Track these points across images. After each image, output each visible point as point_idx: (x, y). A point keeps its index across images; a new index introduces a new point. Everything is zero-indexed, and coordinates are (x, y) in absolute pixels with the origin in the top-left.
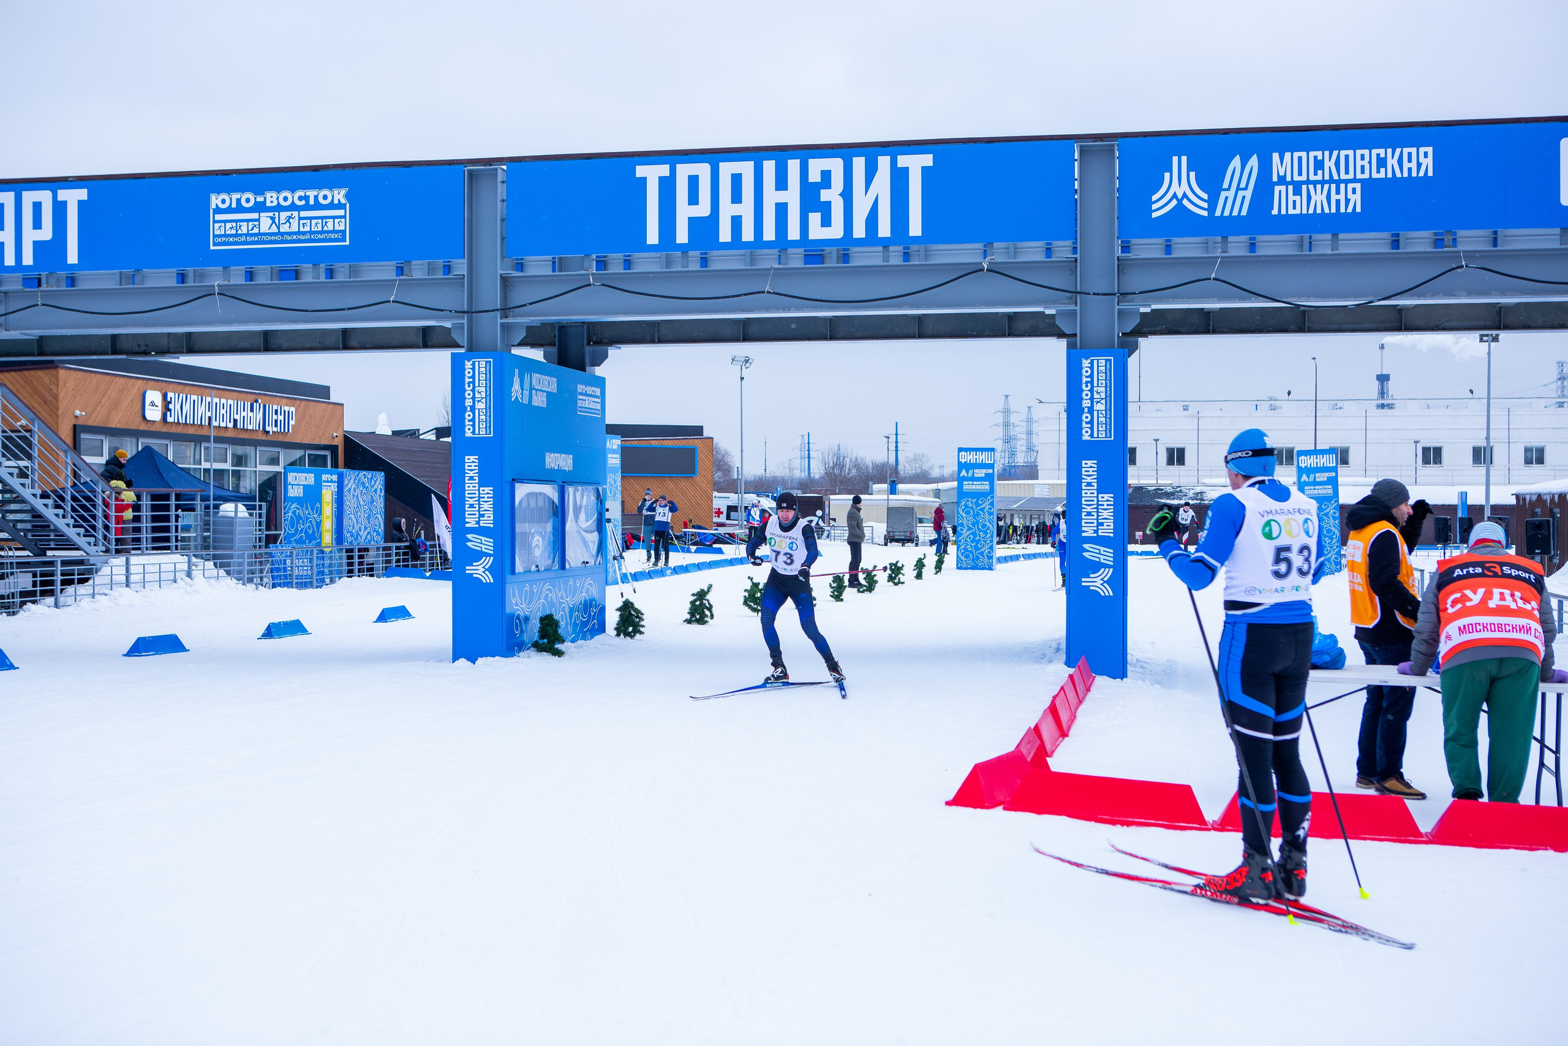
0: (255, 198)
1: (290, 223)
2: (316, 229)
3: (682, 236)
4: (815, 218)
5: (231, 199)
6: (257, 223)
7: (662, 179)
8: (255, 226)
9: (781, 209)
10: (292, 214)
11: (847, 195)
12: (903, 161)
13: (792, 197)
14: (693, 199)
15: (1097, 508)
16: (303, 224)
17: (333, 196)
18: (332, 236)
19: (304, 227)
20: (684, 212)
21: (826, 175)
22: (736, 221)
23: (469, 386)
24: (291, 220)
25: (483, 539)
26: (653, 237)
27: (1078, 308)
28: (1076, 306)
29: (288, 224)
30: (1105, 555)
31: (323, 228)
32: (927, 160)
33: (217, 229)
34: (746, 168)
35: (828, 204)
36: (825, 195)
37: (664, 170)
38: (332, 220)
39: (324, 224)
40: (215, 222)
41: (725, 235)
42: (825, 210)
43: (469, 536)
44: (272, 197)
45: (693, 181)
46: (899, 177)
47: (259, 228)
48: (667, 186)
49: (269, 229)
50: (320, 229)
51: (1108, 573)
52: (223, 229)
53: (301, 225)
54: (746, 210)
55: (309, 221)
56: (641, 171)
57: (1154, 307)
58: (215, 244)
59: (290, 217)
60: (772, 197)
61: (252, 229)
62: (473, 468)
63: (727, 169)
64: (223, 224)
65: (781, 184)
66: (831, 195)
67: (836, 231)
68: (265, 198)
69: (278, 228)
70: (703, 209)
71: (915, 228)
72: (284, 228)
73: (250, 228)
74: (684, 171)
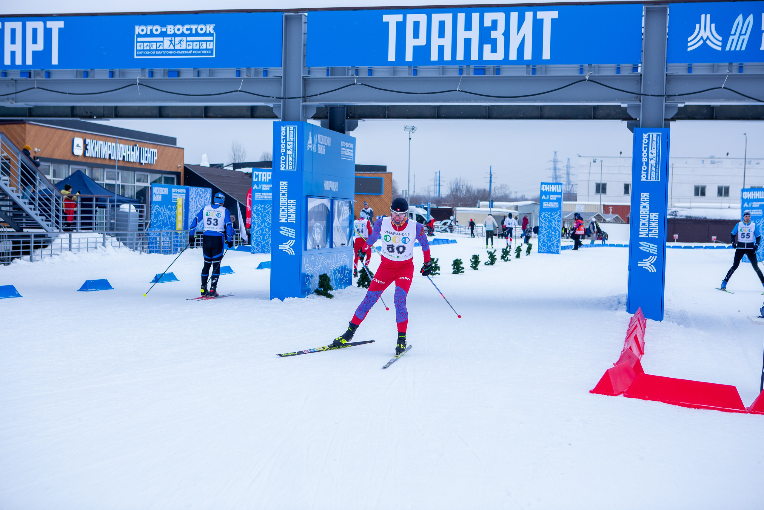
0: (161, 29)
1: (181, 44)
2: (196, 48)
3: (409, 57)
4: (487, 48)
5: (147, 29)
6: (162, 43)
7: (398, 23)
8: (161, 45)
9: (468, 42)
10: (182, 39)
11: (507, 34)
12: (540, 15)
13: (474, 35)
14: (416, 35)
15: (649, 221)
16: (189, 45)
17: (206, 29)
18: (205, 52)
19: (189, 46)
20: (411, 43)
21: (495, 23)
22: (441, 49)
23: (283, 141)
24: (182, 42)
25: (290, 229)
26: (392, 57)
27: (641, 103)
28: (640, 102)
29: (180, 44)
30: (653, 248)
31: (200, 47)
32: (555, 14)
33: (138, 46)
34: (447, 18)
35: (495, 39)
36: (493, 34)
37: (399, 18)
38: (205, 43)
39: (201, 45)
40: (137, 42)
41: (434, 57)
42: (494, 43)
43: (281, 228)
44: (170, 28)
45: (416, 25)
46: (538, 25)
47: (163, 46)
48: (401, 27)
49: (169, 47)
50: (198, 48)
51: (654, 259)
52: (142, 46)
53: (187, 45)
54: (447, 42)
55: (192, 43)
56: (386, 18)
57: (687, 103)
58: (137, 55)
59: (181, 41)
60: (462, 35)
61: (159, 47)
62: (284, 188)
63: (436, 18)
64: (142, 44)
65: (468, 27)
66: (498, 34)
67: (499, 56)
68: (167, 29)
69: (174, 46)
70: (422, 41)
71: (546, 55)
72: (178, 47)
73: (158, 46)
74: (411, 18)
